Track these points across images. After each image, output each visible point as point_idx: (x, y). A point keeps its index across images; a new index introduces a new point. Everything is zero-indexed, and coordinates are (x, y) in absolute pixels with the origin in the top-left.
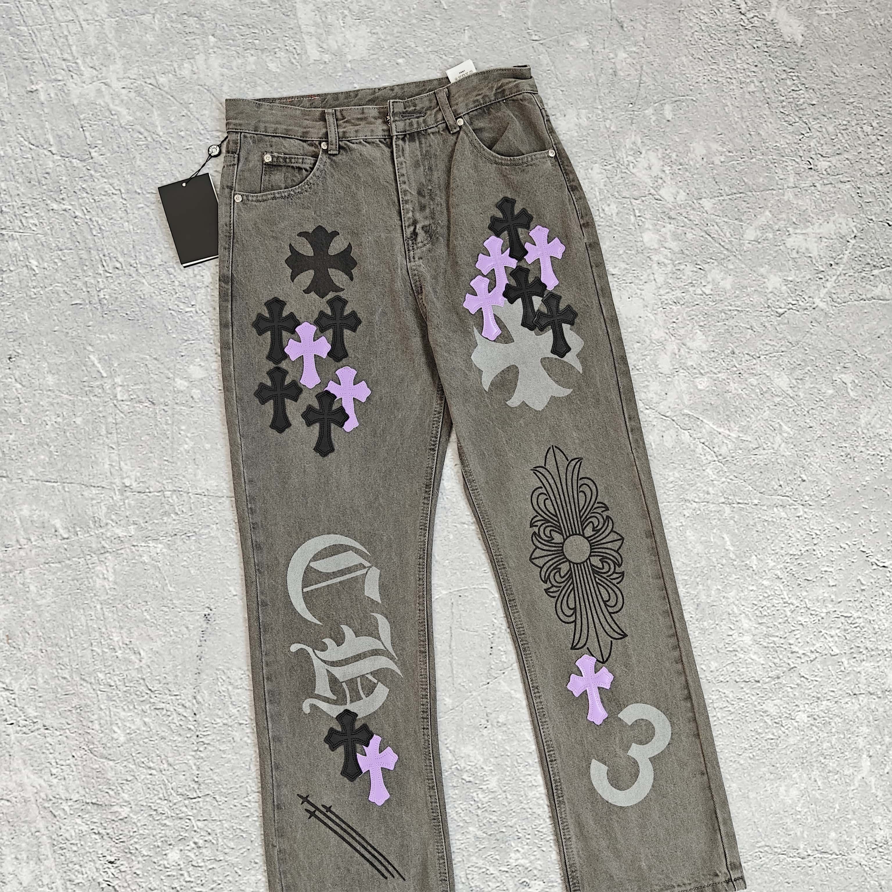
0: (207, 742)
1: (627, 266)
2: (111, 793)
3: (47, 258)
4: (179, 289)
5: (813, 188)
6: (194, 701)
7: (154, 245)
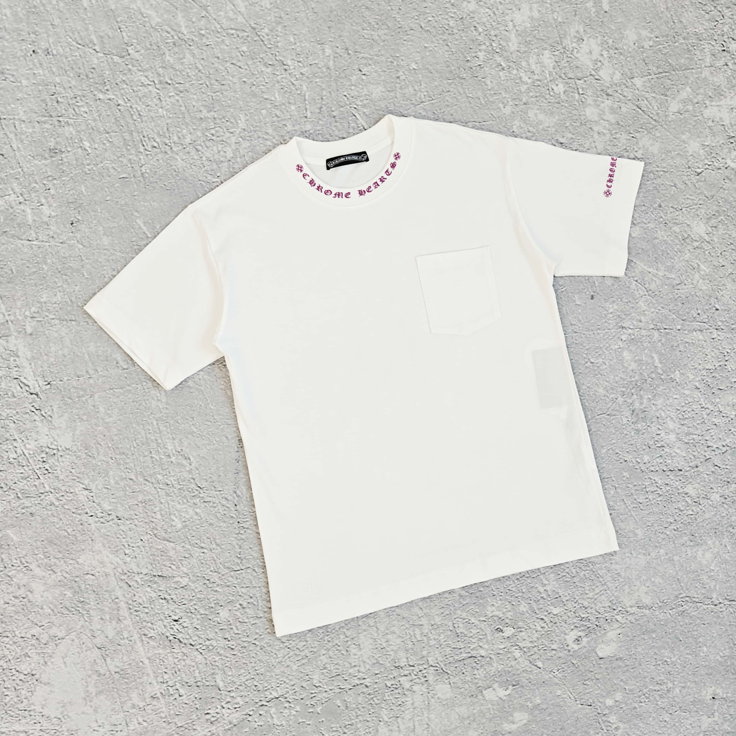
0: (246, 527)
1: (573, 136)
2: (173, 567)
3: (97, 140)
4: (206, 163)
5: (725, 67)
6: (235, 495)
7: (184, 127)
